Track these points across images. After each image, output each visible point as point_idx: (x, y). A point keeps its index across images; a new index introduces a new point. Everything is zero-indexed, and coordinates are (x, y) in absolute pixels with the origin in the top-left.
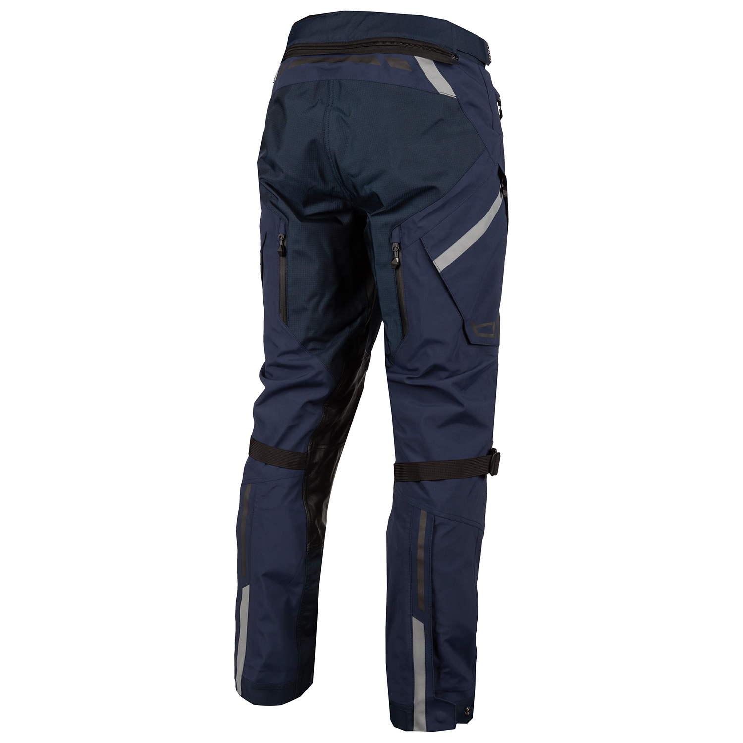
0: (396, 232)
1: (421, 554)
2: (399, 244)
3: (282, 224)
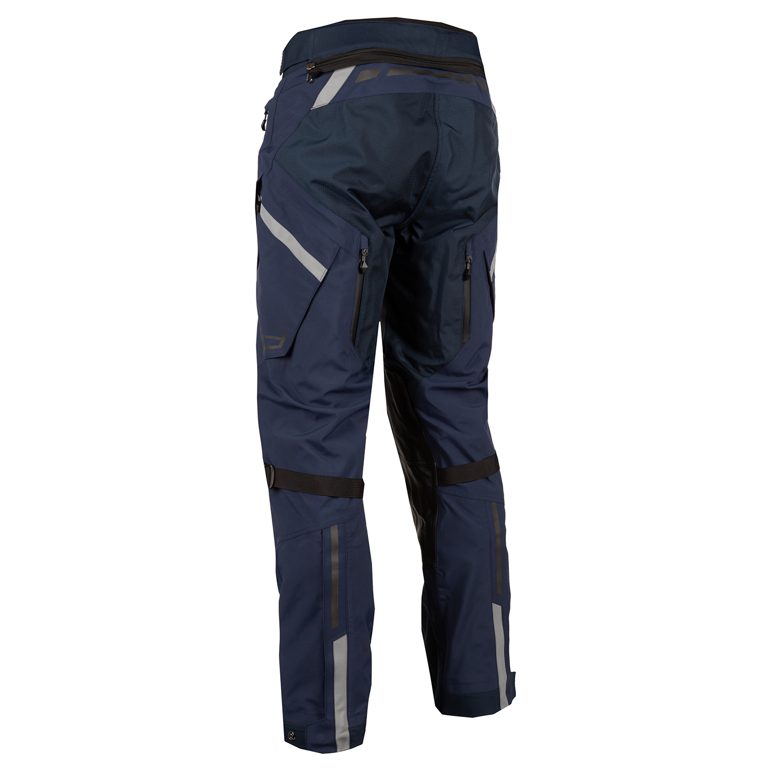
0: (470, 245)
1: (498, 542)
2: (472, 256)
3: (364, 240)
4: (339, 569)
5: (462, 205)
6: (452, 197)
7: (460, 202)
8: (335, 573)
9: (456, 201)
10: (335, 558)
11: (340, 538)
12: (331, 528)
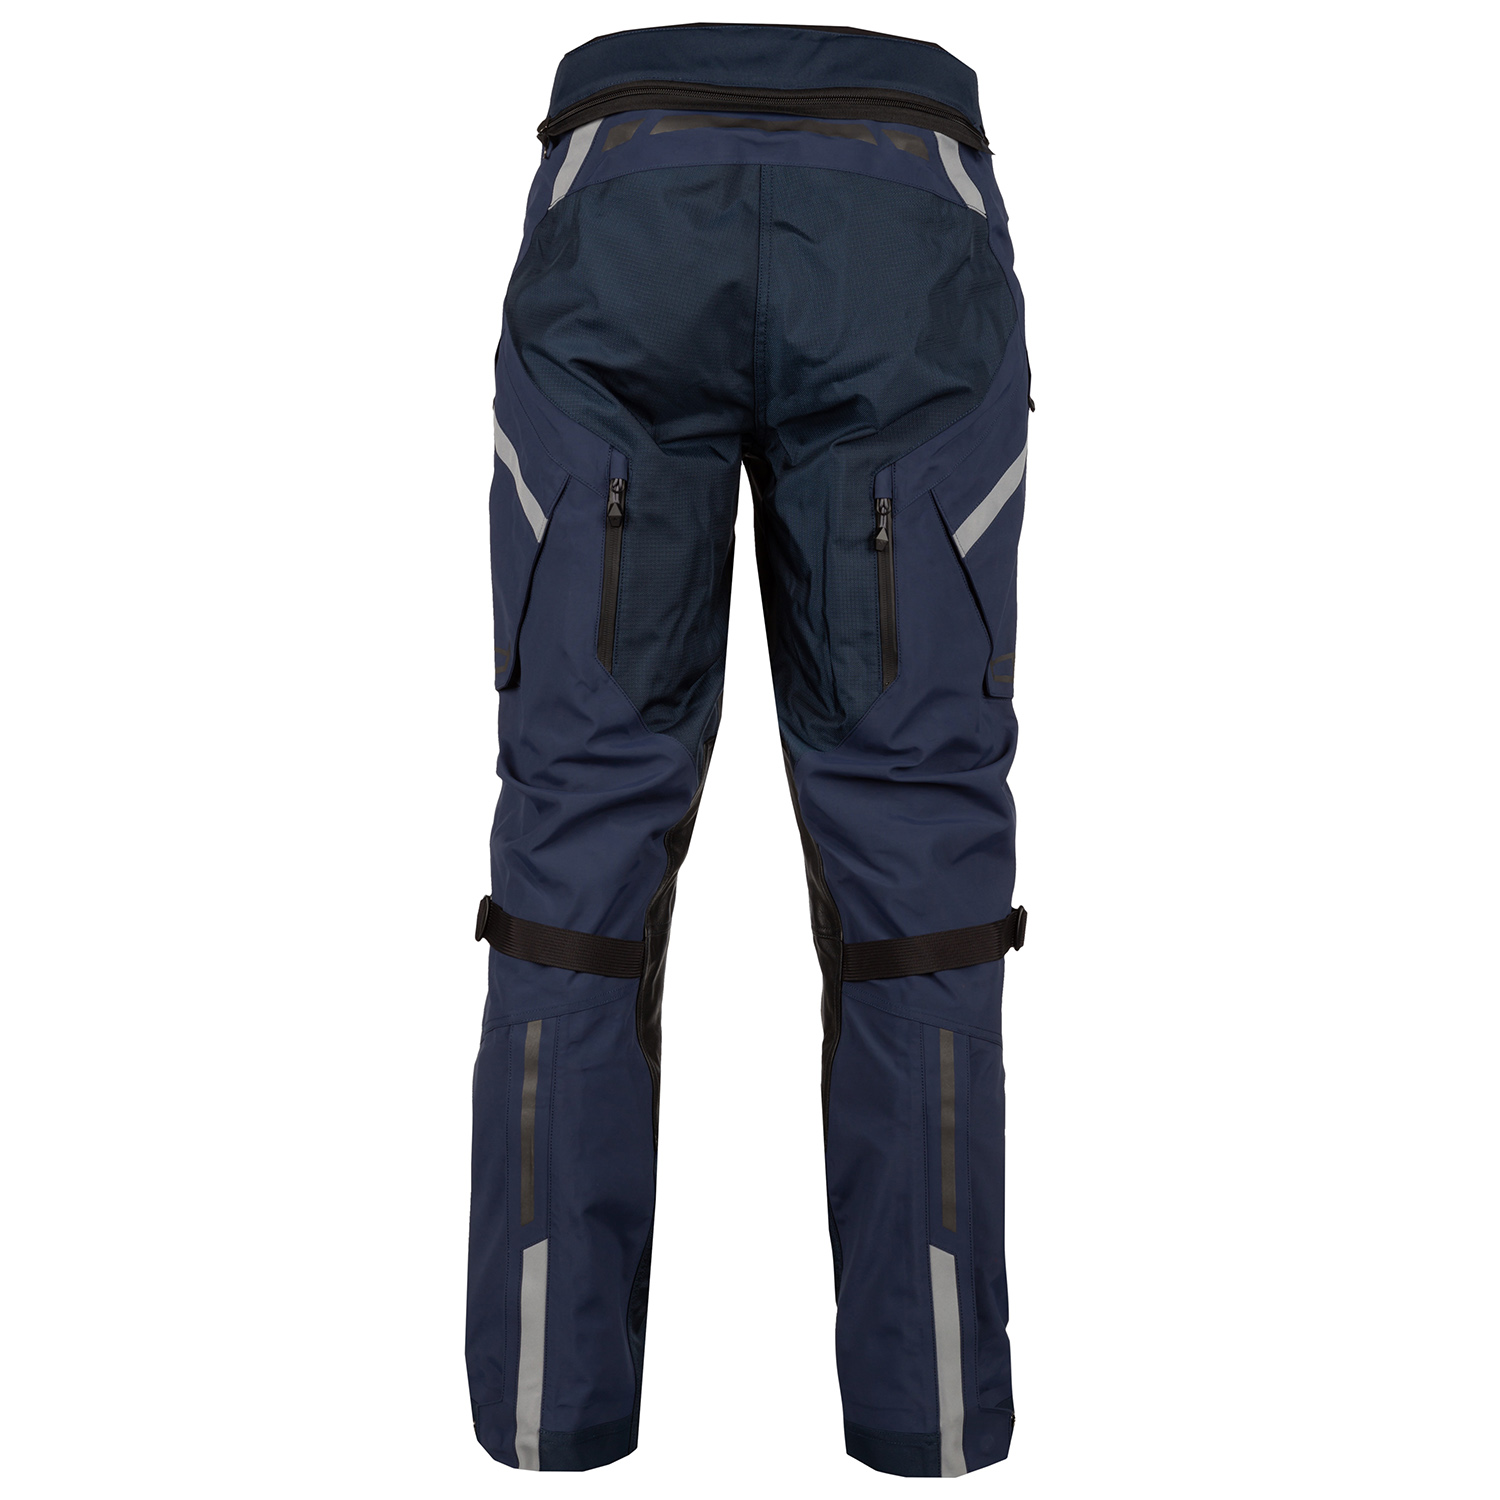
0: (883, 477)
1: (948, 1116)
2: (891, 500)
3: (619, 459)
4: (537, 1107)
5: (841, 391)
6: (814, 375)
7: (836, 385)
8: (528, 1113)
9: (826, 382)
10: (530, 1085)
11: (542, 1046)
12: (529, 1024)
